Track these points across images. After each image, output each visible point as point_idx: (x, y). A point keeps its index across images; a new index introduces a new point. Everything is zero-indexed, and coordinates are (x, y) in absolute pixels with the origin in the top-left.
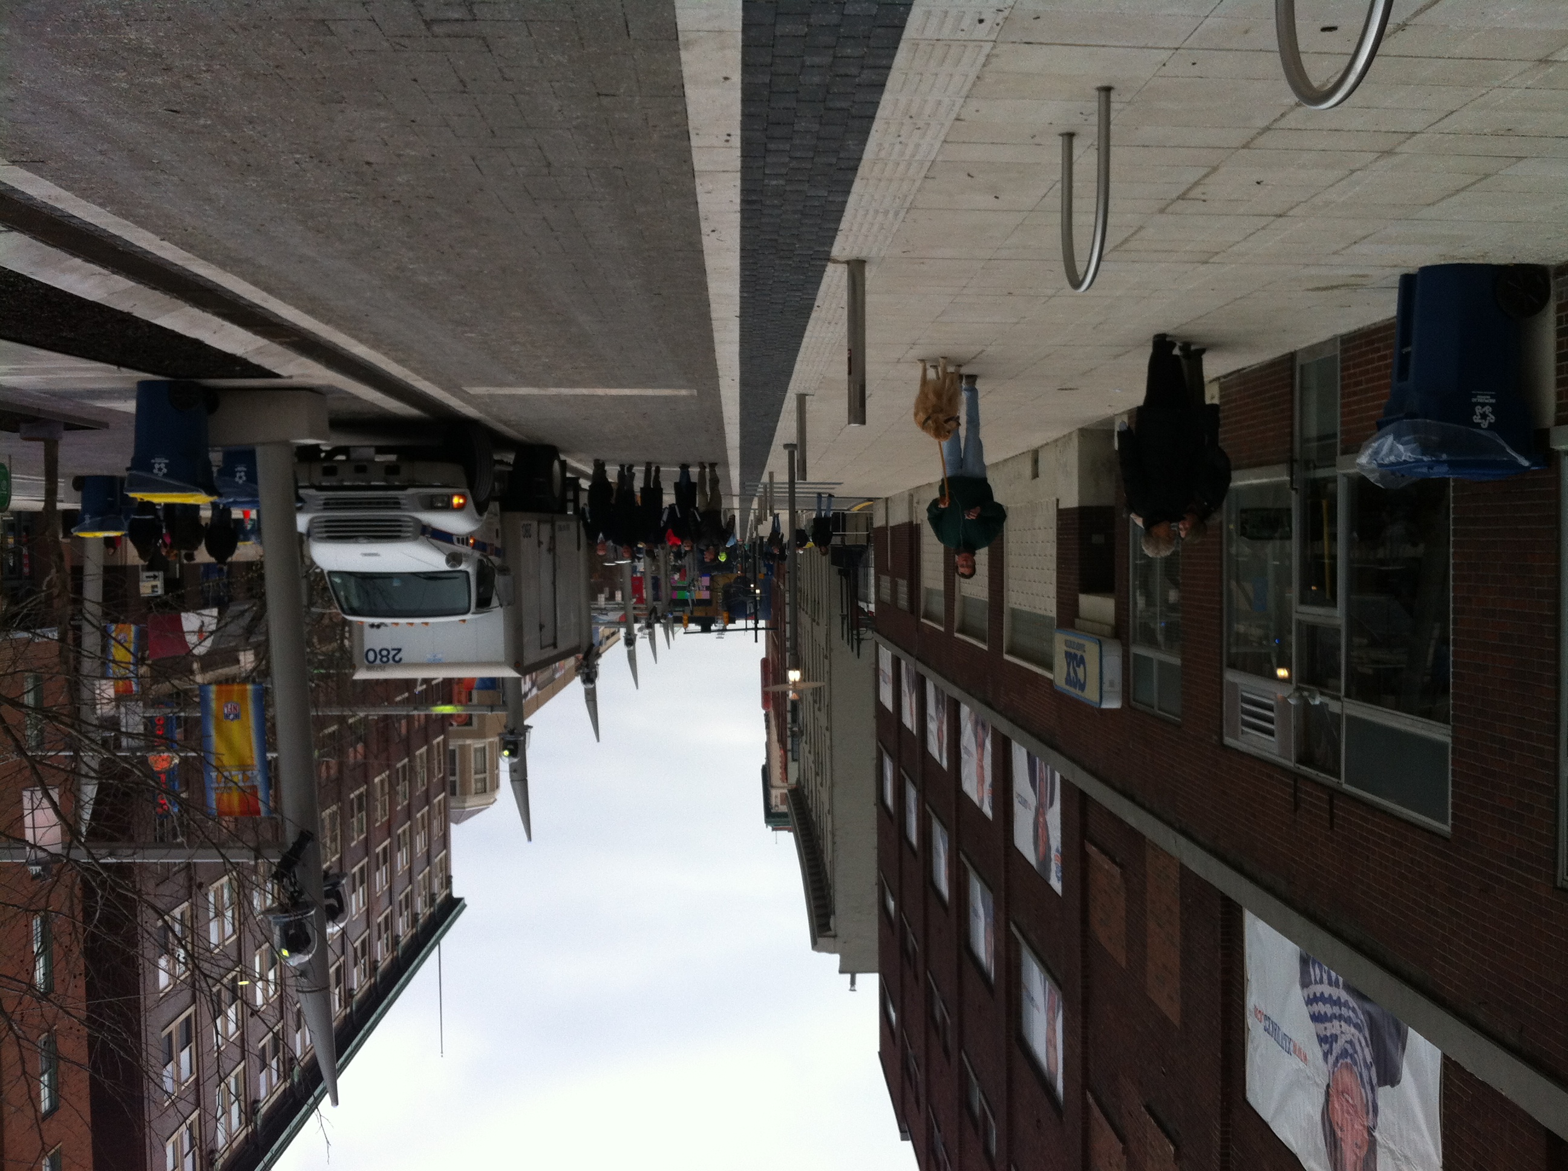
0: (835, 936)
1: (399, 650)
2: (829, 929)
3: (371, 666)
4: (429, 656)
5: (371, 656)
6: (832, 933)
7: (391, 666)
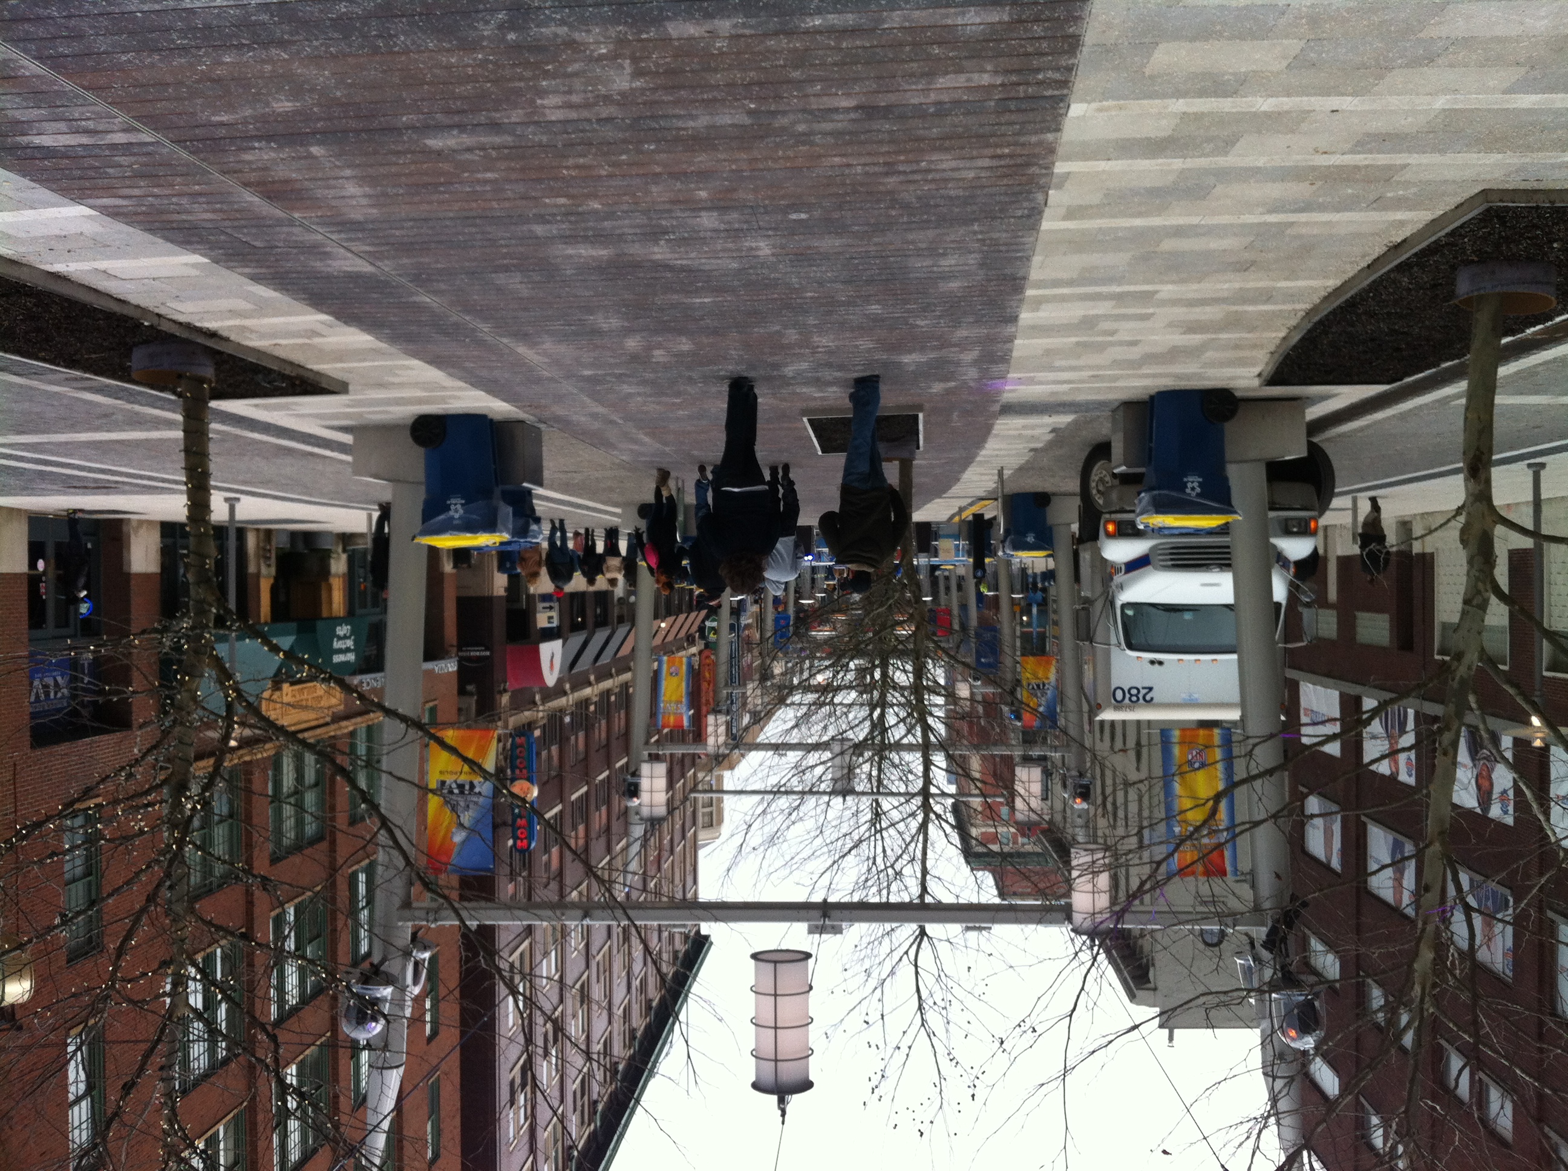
0: (1155, 989)
1: (1150, 689)
2: (1149, 981)
3: (1119, 705)
4: (1184, 696)
5: (1119, 695)
6: (1152, 985)
7: (1141, 706)
